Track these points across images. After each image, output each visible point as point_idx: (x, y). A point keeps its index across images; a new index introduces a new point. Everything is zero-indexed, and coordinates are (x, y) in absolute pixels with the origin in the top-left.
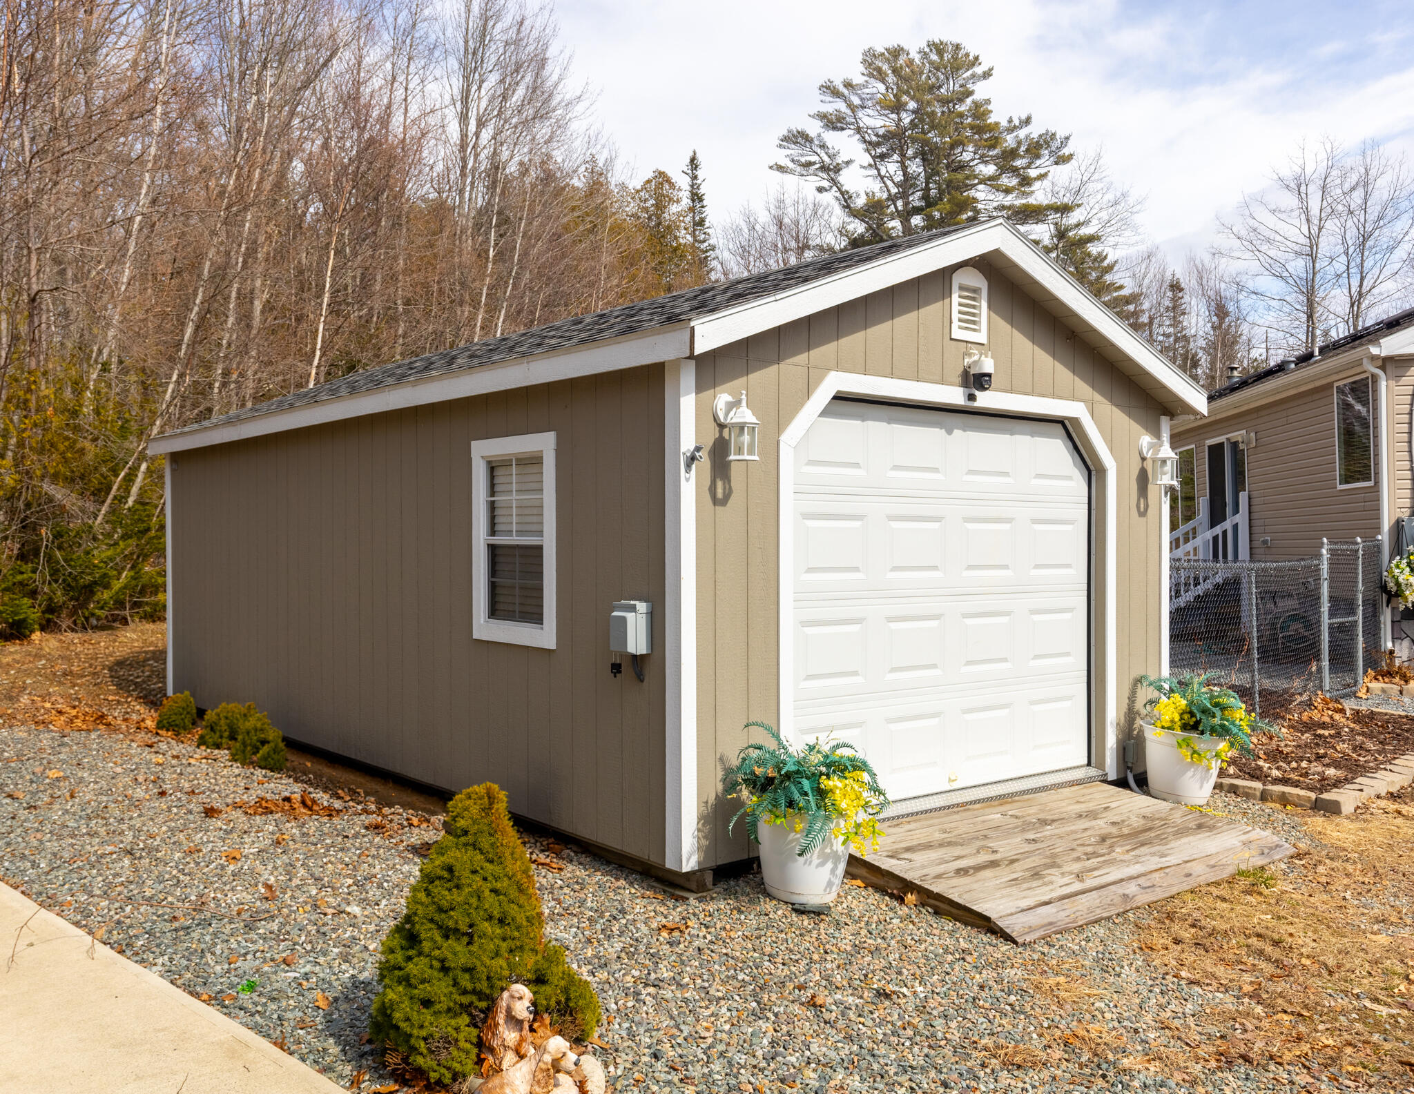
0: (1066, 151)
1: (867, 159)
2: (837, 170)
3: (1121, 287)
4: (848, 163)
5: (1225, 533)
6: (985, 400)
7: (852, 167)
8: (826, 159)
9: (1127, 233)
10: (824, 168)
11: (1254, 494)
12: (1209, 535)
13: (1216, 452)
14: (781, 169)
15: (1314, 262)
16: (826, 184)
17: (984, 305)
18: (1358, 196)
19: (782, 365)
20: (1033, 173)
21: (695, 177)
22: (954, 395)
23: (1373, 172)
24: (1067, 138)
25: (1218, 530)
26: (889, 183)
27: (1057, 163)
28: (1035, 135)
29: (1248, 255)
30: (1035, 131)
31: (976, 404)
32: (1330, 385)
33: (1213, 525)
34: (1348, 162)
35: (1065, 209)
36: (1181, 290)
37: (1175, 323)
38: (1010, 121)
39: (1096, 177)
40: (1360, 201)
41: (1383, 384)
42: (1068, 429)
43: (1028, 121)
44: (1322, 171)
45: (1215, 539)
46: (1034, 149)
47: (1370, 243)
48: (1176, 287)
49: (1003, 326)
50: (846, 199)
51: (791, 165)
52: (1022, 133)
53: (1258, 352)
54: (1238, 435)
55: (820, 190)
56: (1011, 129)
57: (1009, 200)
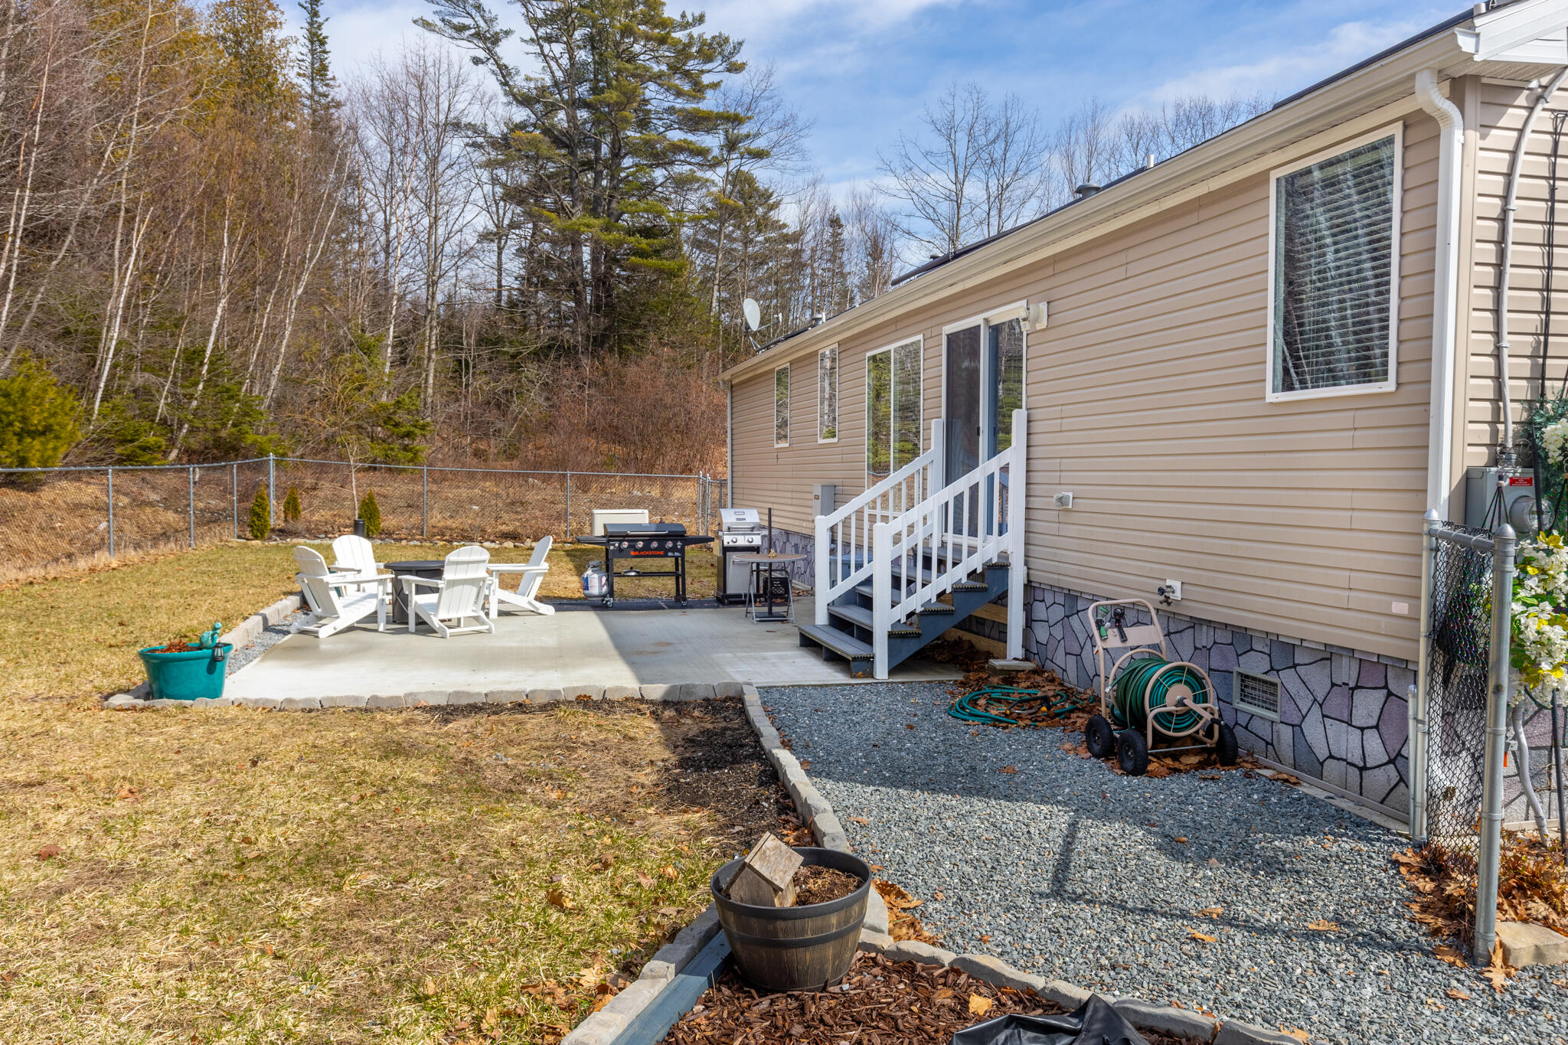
0: (738, 59)
1: (529, 33)
2: (495, 40)
3: (785, 226)
4: (507, 33)
7: (511, 38)
8: (482, 23)
9: (795, 158)
10: (478, 35)
14: (427, 25)
15: (959, 208)
16: (482, 54)
18: (998, 150)
20: (706, 79)
21: (315, 14)
23: (1013, 126)
24: (740, 44)
26: (555, 67)
27: (729, 70)
28: (708, 36)
29: (903, 194)
30: (707, 31)
34: (992, 114)
35: (736, 120)
36: (841, 226)
37: (833, 259)
38: (683, 16)
39: (766, 94)
40: (1001, 152)
43: (701, 19)
44: (969, 118)
46: (711, 50)
47: (1006, 194)
48: (835, 222)
50: (504, 74)
51: (440, 24)
52: (696, 31)
55: (477, 61)
56: (685, 26)
57: (680, 103)
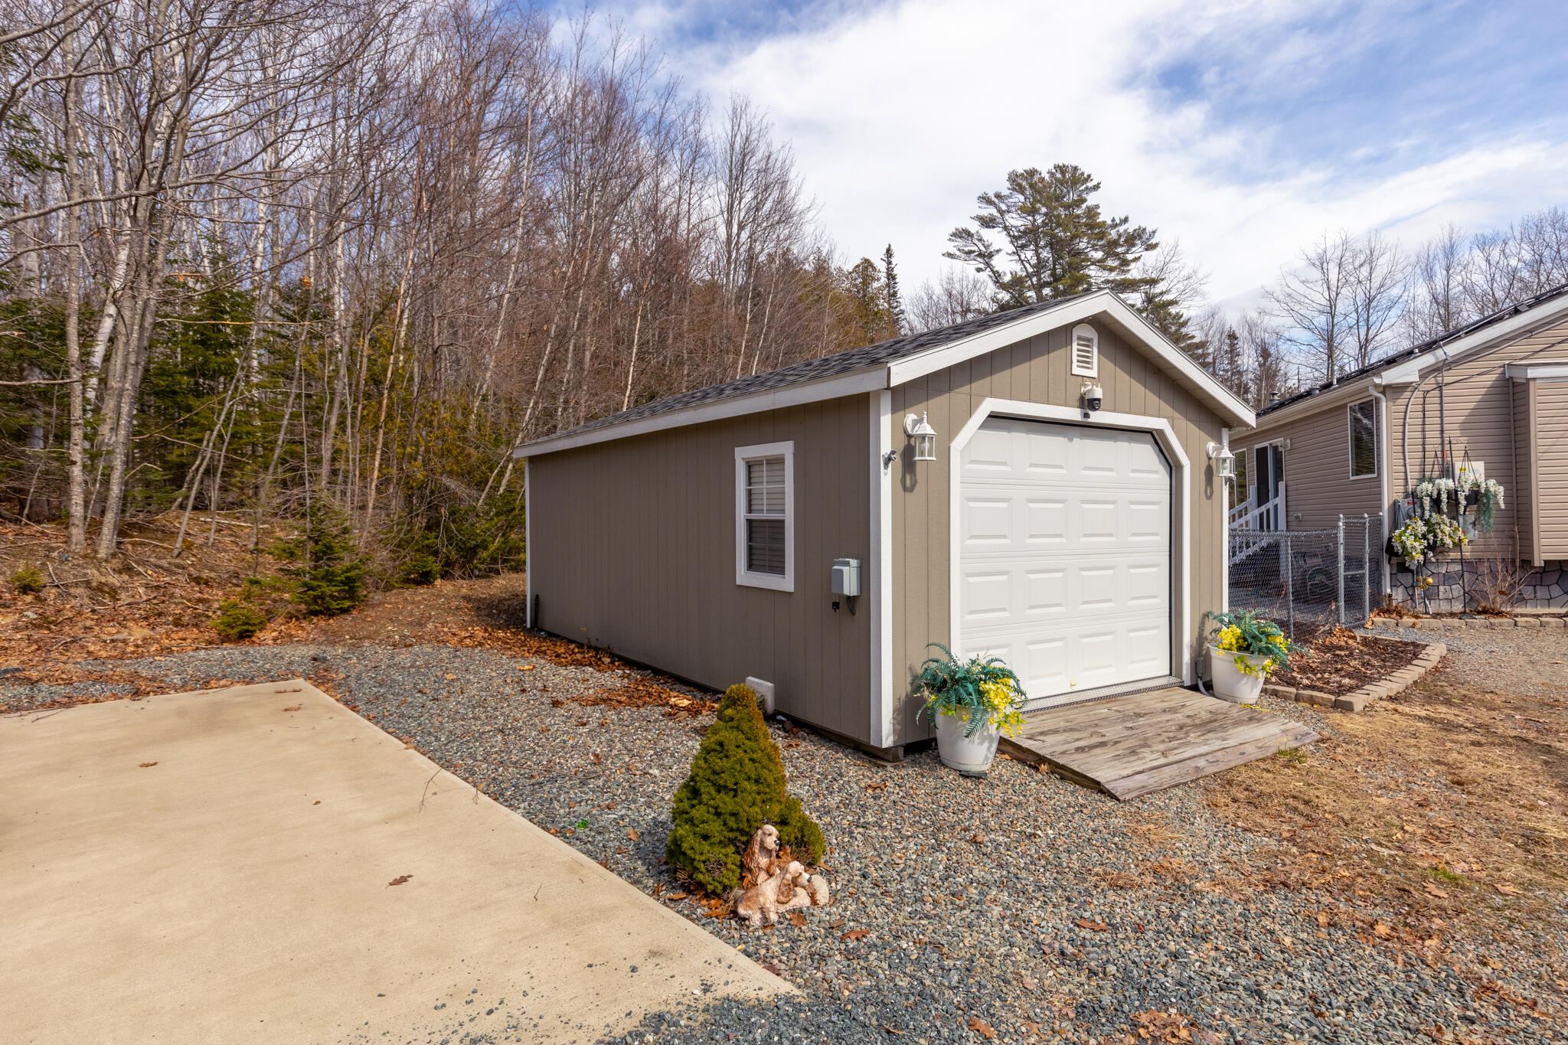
0: (1153, 241)
1: (1012, 249)
2: (991, 256)
3: (1193, 337)
4: (998, 251)
5: (1268, 511)
6: (1096, 417)
7: (1000, 254)
8: (983, 248)
9: (1197, 299)
10: (981, 255)
11: (1289, 483)
12: (1256, 512)
13: (1262, 453)
14: (950, 255)
15: (1333, 318)
16: (982, 266)
17: (1095, 350)
18: (1364, 272)
19: (952, 394)
20: (1130, 257)
21: (889, 263)
22: (1074, 414)
23: (1376, 254)
24: (1154, 232)
25: (1263, 509)
26: (1027, 265)
27: (1147, 250)
28: (1131, 230)
29: (1285, 313)
30: (1131, 227)
31: (1089, 420)
32: (1345, 405)
33: (1259, 505)
34: (1358, 246)
35: (1153, 282)
36: (1236, 338)
37: (1232, 362)
38: (1113, 220)
39: (1174, 259)
40: (1366, 274)
41: (1384, 404)
42: (1156, 438)
43: (1126, 220)
44: (1339, 253)
45: (1261, 515)
46: (1131, 240)
47: (1373, 304)
48: (1232, 337)
49: (1109, 365)
50: (997, 276)
51: (958, 253)
52: (1121, 229)
53: (1292, 382)
54: (1278, 441)
55: (979, 270)
56: (1114, 226)
57: (1113, 276)
